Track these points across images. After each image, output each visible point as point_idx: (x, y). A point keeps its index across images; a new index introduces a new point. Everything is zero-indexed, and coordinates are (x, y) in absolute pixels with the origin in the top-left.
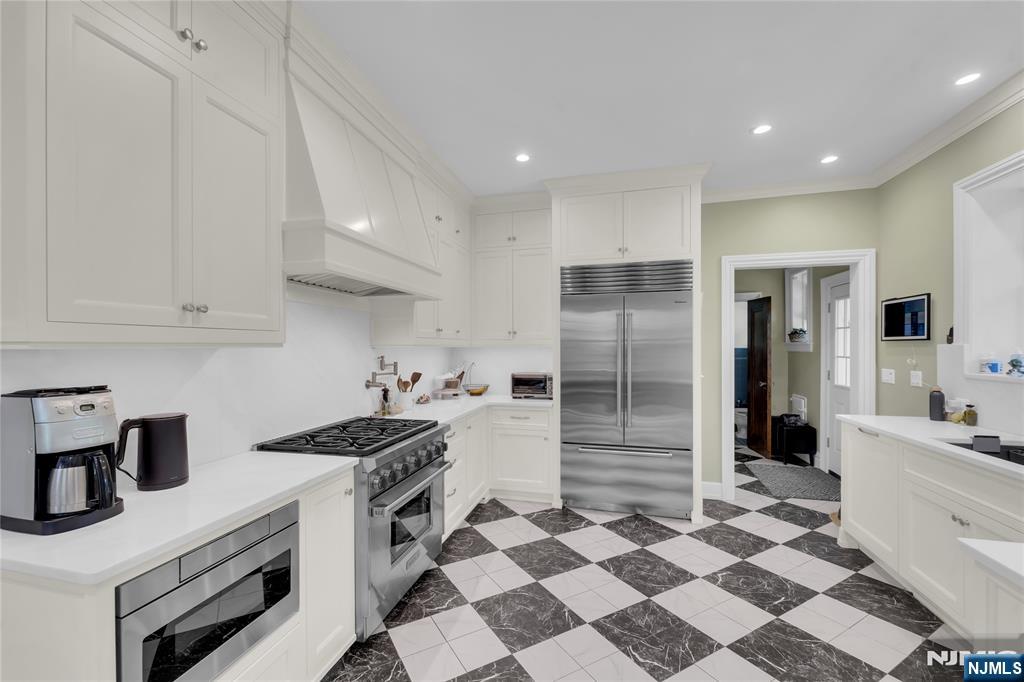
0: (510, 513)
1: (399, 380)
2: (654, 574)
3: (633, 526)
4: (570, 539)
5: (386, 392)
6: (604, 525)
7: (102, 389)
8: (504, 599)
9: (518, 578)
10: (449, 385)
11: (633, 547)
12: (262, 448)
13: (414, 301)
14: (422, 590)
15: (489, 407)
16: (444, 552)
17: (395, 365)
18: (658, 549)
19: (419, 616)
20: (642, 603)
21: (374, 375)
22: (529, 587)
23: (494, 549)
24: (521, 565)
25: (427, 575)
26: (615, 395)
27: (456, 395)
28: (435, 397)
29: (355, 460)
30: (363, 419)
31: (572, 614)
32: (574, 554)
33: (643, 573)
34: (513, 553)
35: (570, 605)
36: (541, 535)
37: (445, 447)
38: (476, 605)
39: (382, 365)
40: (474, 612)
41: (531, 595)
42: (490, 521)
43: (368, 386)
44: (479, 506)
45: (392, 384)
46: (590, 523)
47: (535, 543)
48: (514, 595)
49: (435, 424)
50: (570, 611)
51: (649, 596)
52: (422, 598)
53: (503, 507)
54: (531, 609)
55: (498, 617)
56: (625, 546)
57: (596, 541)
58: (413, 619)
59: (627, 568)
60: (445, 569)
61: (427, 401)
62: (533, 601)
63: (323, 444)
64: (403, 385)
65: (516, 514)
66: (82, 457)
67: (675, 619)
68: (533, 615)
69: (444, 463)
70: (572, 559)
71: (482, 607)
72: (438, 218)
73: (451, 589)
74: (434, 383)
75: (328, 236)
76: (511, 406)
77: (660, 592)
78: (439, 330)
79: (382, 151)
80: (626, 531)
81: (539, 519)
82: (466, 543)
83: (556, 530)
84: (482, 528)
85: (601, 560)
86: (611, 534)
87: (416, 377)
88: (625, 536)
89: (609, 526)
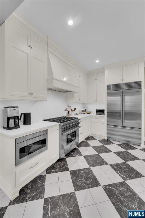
0: (95, 139)
1: (72, 110)
2: (128, 157)
3: (125, 145)
4: (108, 146)
5: (69, 112)
6: (117, 144)
7: (17, 107)
8: (90, 156)
9: (95, 153)
10: (83, 111)
11: (124, 150)
12: (45, 120)
13: (74, 93)
14: (74, 152)
15: (91, 116)
16: (79, 145)
17: (71, 106)
18: (130, 151)
19: (72, 156)
20: (123, 163)
21: (66, 108)
22: (96, 155)
23: (90, 146)
24: (95, 150)
25: (75, 149)
26: (120, 116)
27: (85, 113)
28: (80, 114)
29: (59, 123)
30: (64, 117)
31: (105, 162)
32: (108, 149)
33: (125, 156)
34: (94, 147)
35: (105, 160)
36: (101, 144)
37: (79, 123)
38: (84, 156)
39: (68, 107)
40: (84, 158)
41: (97, 156)
42: (90, 140)
43: (65, 111)
44: (88, 137)
45: (70, 110)
46: (114, 144)
47: (99, 146)
48: (93, 156)
49: (77, 118)
50: (105, 161)
51: (126, 161)
52: (73, 153)
53: (93, 138)
54: (96, 159)
55: (88, 160)
56: (121, 150)
57: (114, 147)
58: (71, 157)
59: (121, 154)
60: (79, 148)
61: (78, 114)
62: (97, 158)
63: (55, 120)
64: (73, 111)
65: (96, 140)
66: (14, 118)
67: (132, 168)
68: (96, 161)
69: (79, 126)
70: (108, 150)
71: (85, 157)
72: (80, 76)
73: (79, 152)
74: (80, 111)
75: (54, 80)
76: (96, 116)
77: (129, 161)
78: (80, 99)
79: (67, 63)
80: (122, 146)
81: (101, 141)
82: (84, 144)
83: (105, 144)
84: (88, 141)
85: (115, 152)
86: (119, 146)
87: (75, 109)
88: (122, 147)
89: (118, 145)
